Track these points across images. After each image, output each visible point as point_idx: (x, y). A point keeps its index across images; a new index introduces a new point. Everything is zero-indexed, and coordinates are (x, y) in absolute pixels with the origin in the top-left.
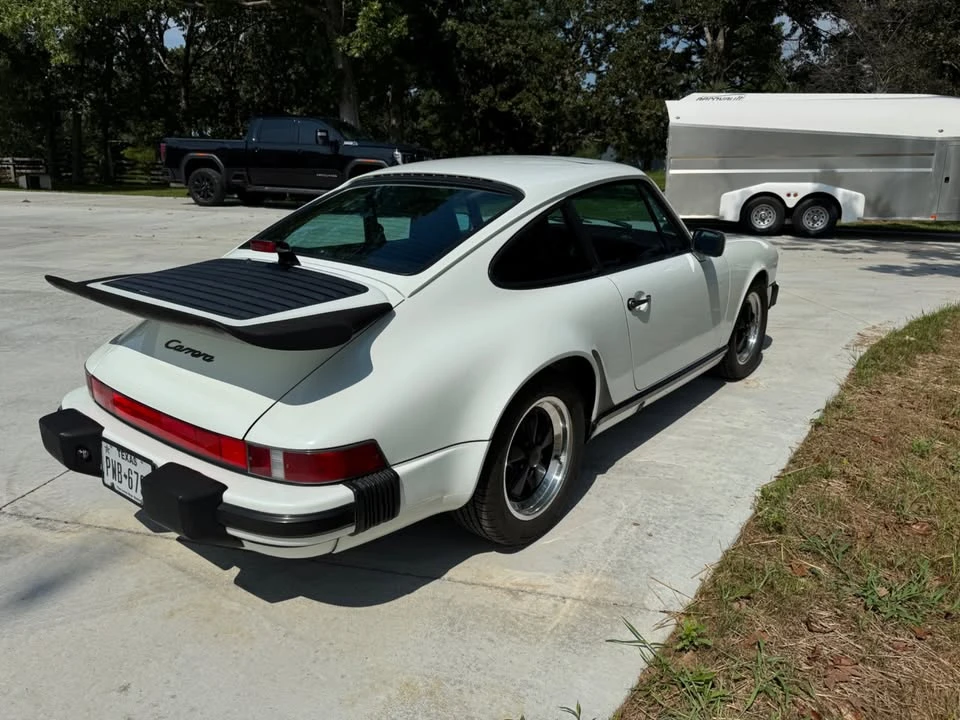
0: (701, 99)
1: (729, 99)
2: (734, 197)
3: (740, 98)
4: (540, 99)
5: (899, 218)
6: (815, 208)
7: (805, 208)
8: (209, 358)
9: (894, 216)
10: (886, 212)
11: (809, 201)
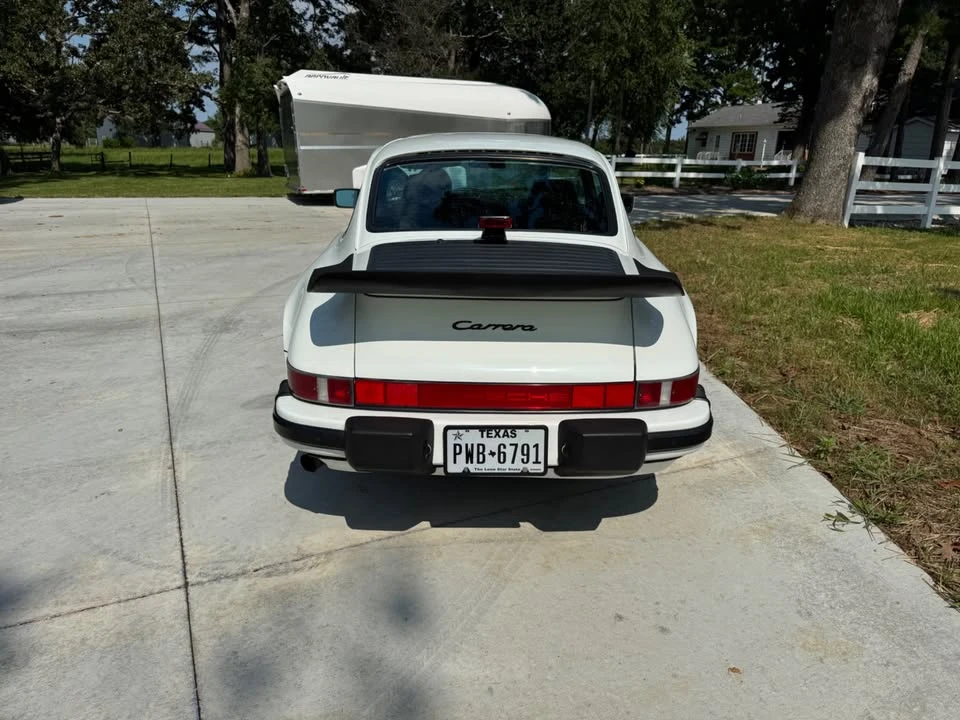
0: (310, 76)
1: (335, 77)
2: (363, 172)
3: (346, 77)
4: (31, 62)
8: (531, 328)
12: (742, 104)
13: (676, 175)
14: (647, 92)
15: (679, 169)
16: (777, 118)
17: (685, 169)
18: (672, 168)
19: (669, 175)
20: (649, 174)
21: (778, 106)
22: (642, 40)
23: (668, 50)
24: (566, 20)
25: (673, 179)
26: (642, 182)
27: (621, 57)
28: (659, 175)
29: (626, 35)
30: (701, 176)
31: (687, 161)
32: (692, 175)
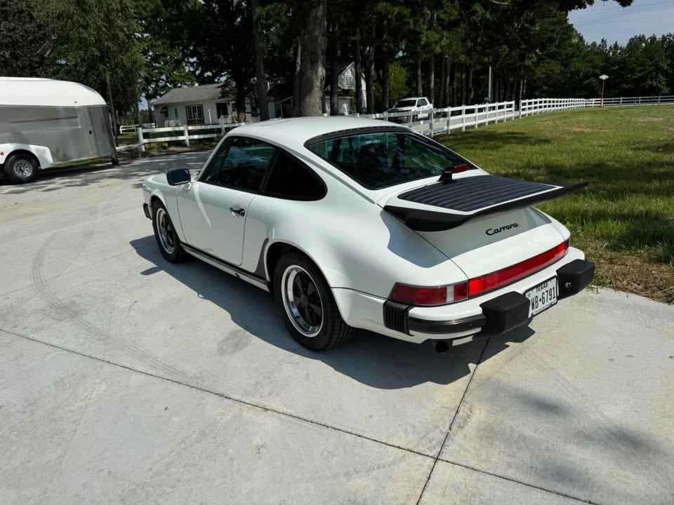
5: (74, 160)
6: (19, 162)
7: (13, 163)
8: (516, 225)
9: (70, 159)
10: (65, 157)
11: (13, 157)
12: (180, 87)
13: (186, 137)
14: (120, 80)
15: (186, 133)
16: (220, 95)
17: (191, 133)
18: (181, 133)
19: (181, 138)
20: (167, 139)
21: (219, 87)
22: (106, 43)
23: (127, 50)
24: (40, 27)
25: (184, 140)
26: (166, 145)
27: (93, 55)
28: (174, 139)
29: (93, 39)
30: (202, 137)
31: (191, 128)
32: (196, 137)
